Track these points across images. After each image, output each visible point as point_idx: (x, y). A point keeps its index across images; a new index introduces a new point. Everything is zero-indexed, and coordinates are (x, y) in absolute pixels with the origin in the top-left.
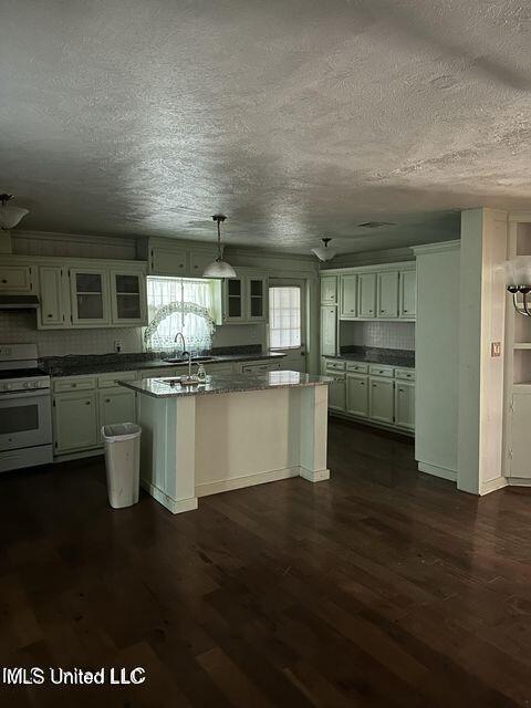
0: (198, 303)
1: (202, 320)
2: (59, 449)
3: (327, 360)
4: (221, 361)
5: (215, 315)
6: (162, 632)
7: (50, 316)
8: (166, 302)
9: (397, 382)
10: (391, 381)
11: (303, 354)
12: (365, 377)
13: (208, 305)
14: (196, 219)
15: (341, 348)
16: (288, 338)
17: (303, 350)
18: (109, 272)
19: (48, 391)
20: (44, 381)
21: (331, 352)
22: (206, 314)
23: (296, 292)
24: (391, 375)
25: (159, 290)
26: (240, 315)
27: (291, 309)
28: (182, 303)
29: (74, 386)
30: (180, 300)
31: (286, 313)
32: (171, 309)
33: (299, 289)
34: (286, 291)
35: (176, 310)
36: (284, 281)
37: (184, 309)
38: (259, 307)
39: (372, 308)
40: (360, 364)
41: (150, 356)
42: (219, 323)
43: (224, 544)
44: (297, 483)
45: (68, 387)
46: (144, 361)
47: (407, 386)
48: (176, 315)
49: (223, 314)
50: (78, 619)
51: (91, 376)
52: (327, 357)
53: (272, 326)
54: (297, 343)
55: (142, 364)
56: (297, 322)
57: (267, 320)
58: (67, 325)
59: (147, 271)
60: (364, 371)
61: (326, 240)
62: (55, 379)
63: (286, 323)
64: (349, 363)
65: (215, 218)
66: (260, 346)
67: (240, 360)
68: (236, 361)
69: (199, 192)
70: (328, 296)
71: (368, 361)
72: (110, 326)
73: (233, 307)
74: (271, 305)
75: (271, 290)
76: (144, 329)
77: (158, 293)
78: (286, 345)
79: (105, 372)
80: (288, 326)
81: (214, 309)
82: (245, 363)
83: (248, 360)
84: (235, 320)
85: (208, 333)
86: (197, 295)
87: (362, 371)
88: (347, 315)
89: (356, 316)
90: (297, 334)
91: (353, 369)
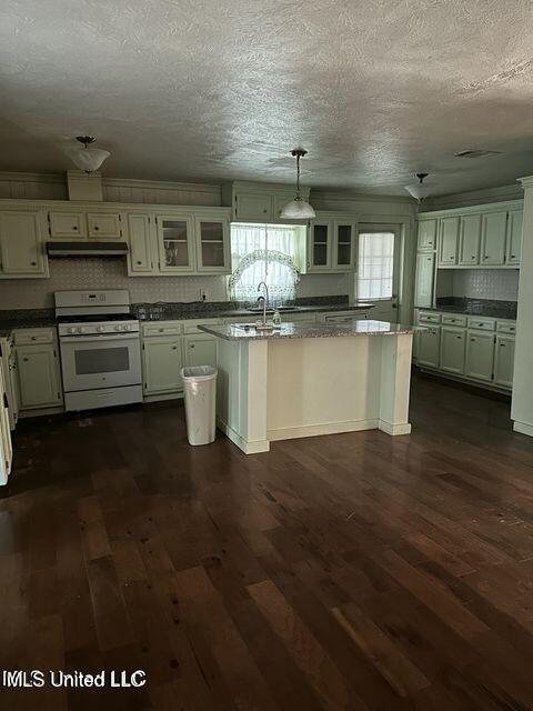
0: (282, 251)
1: (286, 269)
2: (148, 389)
3: (421, 312)
4: (303, 311)
5: (300, 263)
6: (218, 560)
7: (139, 263)
8: (250, 251)
9: (498, 336)
10: (492, 335)
11: (394, 306)
12: (462, 330)
13: (292, 254)
14: (275, 155)
15: (438, 299)
16: (379, 289)
17: (395, 301)
18: (194, 219)
19: (136, 335)
20: (133, 325)
21: (427, 304)
22: (290, 263)
23: (390, 238)
24: (492, 328)
25: (244, 238)
26: (325, 264)
27: (383, 257)
28: (266, 251)
29: (161, 330)
30: (264, 248)
31: (377, 262)
32: (254, 257)
33: (392, 235)
34: (378, 237)
35: (260, 258)
36: (376, 227)
37: (268, 257)
38: (347, 255)
39: (475, 255)
40: (458, 316)
41: (233, 305)
42: (304, 272)
43: (291, 485)
44: (375, 436)
45: (156, 332)
46: (227, 309)
47: (510, 341)
48: (260, 264)
49: (308, 263)
50: (143, 541)
51: (177, 322)
52: (421, 309)
53: (361, 276)
54: (388, 294)
55: (226, 313)
56: (389, 272)
58: (156, 273)
59: (231, 217)
60: (462, 324)
61: (421, 176)
62: (143, 323)
63: (377, 274)
64: (445, 315)
65: (294, 153)
66: (347, 296)
67: (325, 311)
68: (320, 311)
69: (273, 122)
70: (425, 243)
71: (468, 313)
72: (195, 274)
73: (318, 254)
74: (361, 253)
75: (362, 236)
76: (228, 277)
77: (242, 241)
78: (376, 296)
79: (189, 318)
80: (379, 276)
81: (298, 257)
82: (328, 314)
83: (332, 310)
84: (320, 269)
85: (292, 283)
86: (281, 243)
87: (459, 323)
88: (446, 263)
89: (457, 263)
90: (389, 284)
91: (449, 322)
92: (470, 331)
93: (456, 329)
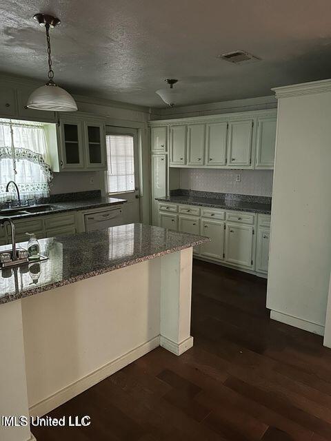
0: (32, 149)
1: (37, 167)
3: (161, 203)
5: (52, 162)
9: (227, 224)
10: (222, 223)
11: (137, 197)
12: (198, 218)
13: (42, 153)
15: (171, 192)
16: (124, 184)
17: (137, 193)
21: (163, 196)
22: (41, 161)
23: (130, 141)
24: (223, 218)
26: (79, 163)
27: (125, 156)
28: (13, 149)
30: (10, 145)
31: (122, 161)
33: (132, 138)
34: (120, 139)
35: (6, 156)
36: (118, 130)
37: (15, 155)
38: (98, 155)
39: (201, 157)
40: (192, 207)
42: (57, 170)
47: (238, 228)
48: (6, 162)
49: (60, 161)
52: (160, 200)
54: (132, 187)
56: (131, 169)
57: (106, 167)
60: (196, 213)
61: (172, 82)
63: (122, 170)
64: (180, 206)
66: (99, 191)
67: (81, 209)
68: (77, 210)
70: (158, 145)
71: (200, 205)
74: (108, 152)
75: (108, 137)
78: (123, 189)
80: (124, 173)
81: (50, 156)
82: (87, 212)
83: (90, 208)
84: (73, 167)
85: (45, 181)
86: (30, 140)
87: (193, 213)
88: (176, 163)
89: (186, 164)
90: (132, 179)
91: (185, 211)
92: (203, 220)
93: (190, 218)
